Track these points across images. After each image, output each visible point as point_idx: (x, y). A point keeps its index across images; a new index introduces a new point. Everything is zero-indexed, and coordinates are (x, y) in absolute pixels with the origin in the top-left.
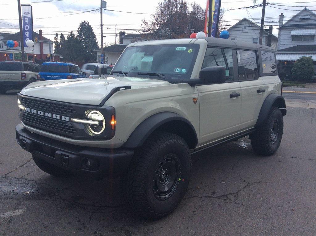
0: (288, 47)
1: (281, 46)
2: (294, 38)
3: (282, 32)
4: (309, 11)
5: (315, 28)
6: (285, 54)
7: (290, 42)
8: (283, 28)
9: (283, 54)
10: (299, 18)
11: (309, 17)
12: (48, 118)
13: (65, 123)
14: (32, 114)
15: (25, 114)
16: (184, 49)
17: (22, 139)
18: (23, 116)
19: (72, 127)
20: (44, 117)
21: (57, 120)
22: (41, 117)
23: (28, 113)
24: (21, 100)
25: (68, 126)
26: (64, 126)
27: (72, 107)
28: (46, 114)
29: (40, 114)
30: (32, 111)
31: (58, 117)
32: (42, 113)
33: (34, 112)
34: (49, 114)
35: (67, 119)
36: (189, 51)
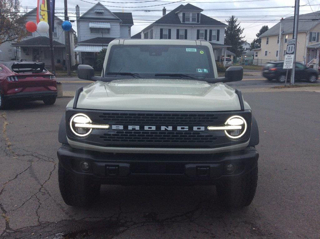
0: (89, 39)
1: (81, 37)
2: (93, 30)
3: (80, 24)
4: (102, 5)
5: (109, 23)
6: (87, 45)
7: (90, 34)
8: (81, 19)
9: (85, 45)
10: (95, 11)
11: (103, 11)
12: (167, 132)
13: (199, 133)
14: (130, 132)
15: (111, 133)
16: (195, 50)
17: (106, 166)
18: (101, 137)
19: (211, 136)
20: (158, 132)
21: (184, 132)
22: (151, 133)
23: (119, 131)
24: (100, 116)
25: (203, 136)
26: (198, 136)
27: (213, 115)
28: (163, 128)
29: (150, 129)
30: (130, 128)
31: (186, 128)
32: (154, 128)
33: (135, 129)
34: (168, 128)
35: (203, 128)
36: (201, 53)
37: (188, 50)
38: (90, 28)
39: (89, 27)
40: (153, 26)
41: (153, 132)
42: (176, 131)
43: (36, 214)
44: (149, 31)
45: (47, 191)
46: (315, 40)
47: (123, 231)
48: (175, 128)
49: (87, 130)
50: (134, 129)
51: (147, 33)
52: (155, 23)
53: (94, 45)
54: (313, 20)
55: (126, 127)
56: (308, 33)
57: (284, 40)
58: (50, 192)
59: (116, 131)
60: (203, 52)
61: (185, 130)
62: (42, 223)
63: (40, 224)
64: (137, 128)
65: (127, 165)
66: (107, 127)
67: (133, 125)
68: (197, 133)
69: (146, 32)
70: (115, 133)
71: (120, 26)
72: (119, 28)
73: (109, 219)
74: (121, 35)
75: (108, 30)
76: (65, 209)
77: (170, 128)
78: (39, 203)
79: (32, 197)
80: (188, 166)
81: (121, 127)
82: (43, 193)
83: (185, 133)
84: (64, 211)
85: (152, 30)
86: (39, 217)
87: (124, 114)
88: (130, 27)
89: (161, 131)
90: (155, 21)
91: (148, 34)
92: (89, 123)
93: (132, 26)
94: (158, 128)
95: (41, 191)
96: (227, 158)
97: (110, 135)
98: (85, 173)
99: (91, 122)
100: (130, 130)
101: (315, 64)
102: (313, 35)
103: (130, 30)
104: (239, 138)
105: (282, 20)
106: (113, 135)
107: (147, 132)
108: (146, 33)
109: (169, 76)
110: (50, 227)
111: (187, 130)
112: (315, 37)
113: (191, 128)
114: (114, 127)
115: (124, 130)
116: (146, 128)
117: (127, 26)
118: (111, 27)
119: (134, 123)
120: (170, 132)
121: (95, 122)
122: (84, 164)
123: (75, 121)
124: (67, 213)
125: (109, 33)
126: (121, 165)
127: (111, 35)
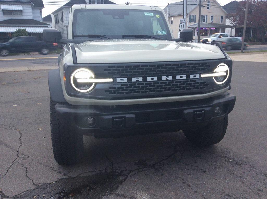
0: (2, 20)
5: (21, 5)
6: (1, 26)
7: (3, 16)
12: (167, 82)
13: (195, 81)
14: (134, 84)
15: (116, 86)
16: (152, 14)
17: (113, 118)
18: (106, 91)
19: (205, 82)
20: (160, 82)
21: (183, 80)
22: (153, 83)
23: (123, 84)
24: (105, 70)
25: (199, 83)
26: (194, 84)
27: (206, 63)
28: (164, 78)
29: (152, 80)
30: (134, 80)
31: (184, 77)
32: (156, 79)
33: (139, 80)
34: (168, 77)
35: (198, 76)
36: (157, 17)
37: (146, 14)
38: (3, 10)
39: (1, 9)
40: (63, 8)
41: (155, 83)
42: (175, 80)
43: (28, 178)
44: (59, 13)
45: (25, 155)
46: (193, 21)
47: (125, 179)
48: (174, 78)
49: (89, 85)
50: (137, 81)
51: (58, 14)
52: (64, 5)
53: (8, 26)
54: (192, 5)
55: (130, 80)
56: (188, 15)
57: (171, 21)
58: (29, 156)
59: (121, 84)
60: (159, 16)
61: (183, 78)
62: (39, 185)
63: (38, 187)
64: (141, 79)
65: (133, 116)
66: (111, 80)
67: (137, 77)
68: (193, 80)
69: (56, 14)
70: (120, 86)
71: (32, 8)
72: (31, 10)
73: (104, 171)
74: (33, 16)
75: (21, 12)
76: (56, 169)
77: (170, 78)
78: (24, 167)
79: (13, 163)
80: (186, 111)
81: (125, 80)
82: (23, 158)
83: (183, 82)
84: (55, 171)
85: (62, 12)
86: (33, 180)
87: (128, 67)
88: (41, 10)
89: (162, 80)
90: (65, 4)
91: (59, 16)
92: (91, 78)
93: (43, 8)
94: (160, 78)
95: (20, 156)
96: (216, 102)
97: (115, 88)
98: (90, 127)
99: (93, 77)
100: (133, 82)
101: (195, 40)
102: (192, 17)
103: (41, 13)
104: (224, 83)
105: (168, 5)
106: (118, 88)
107: (150, 83)
108: (56, 16)
109: (134, 37)
110: (50, 187)
111: (185, 78)
112: (193, 19)
113: (188, 77)
114: (119, 80)
115: (128, 83)
116: (149, 79)
117: (38, 8)
118: (23, 9)
119: (138, 74)
120: (170, 82)
121: (98, 76)
122: (88, 120)
123: (76, 77)
124: (60, 172)
125: (22, 15)
126: (127, 116)
127: (24, 16)
